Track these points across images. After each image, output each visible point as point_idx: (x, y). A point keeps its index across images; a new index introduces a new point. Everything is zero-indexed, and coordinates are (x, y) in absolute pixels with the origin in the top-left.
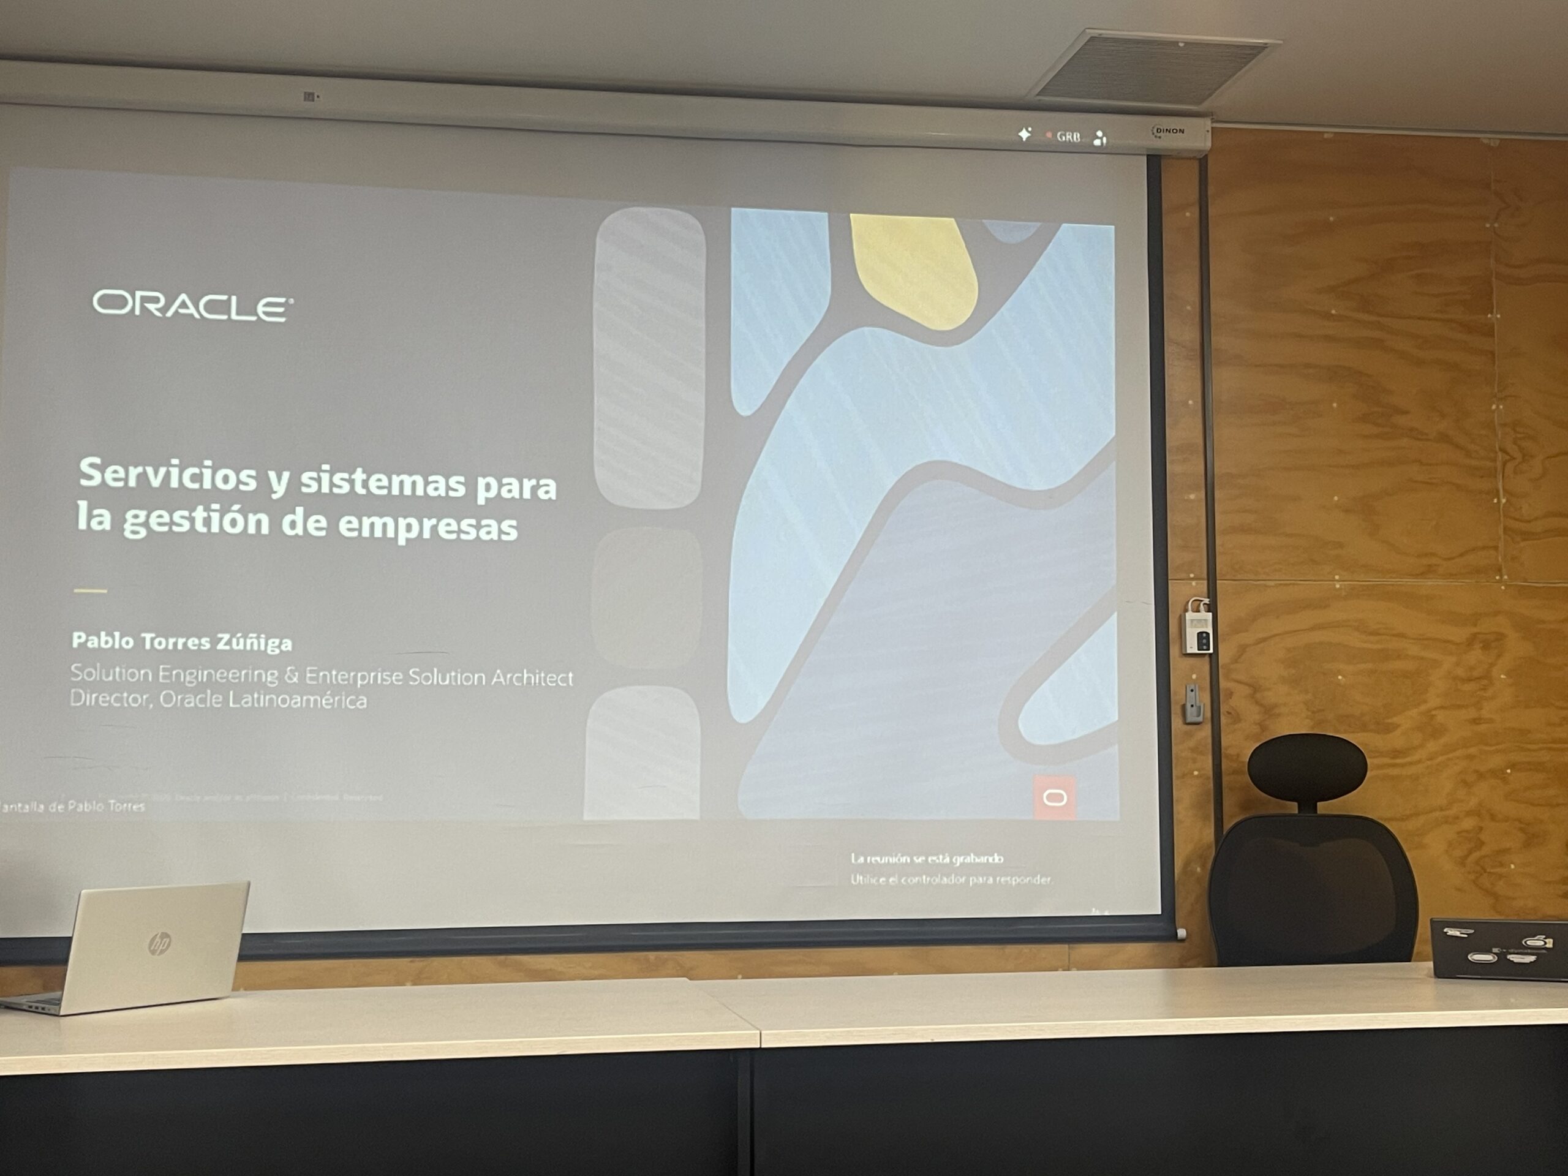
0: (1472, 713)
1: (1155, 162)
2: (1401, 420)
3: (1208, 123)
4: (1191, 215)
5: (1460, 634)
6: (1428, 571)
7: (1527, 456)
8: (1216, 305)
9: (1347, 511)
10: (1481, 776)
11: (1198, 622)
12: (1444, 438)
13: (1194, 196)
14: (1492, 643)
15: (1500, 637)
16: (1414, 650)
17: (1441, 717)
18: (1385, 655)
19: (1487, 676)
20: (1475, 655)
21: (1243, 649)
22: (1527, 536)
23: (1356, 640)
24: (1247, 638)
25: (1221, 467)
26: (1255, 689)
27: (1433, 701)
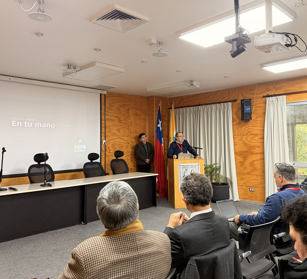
0: (127, 150)
1: (101, 94)
2: (122, 121)
3: (106, 91)
4: (104, 100)
5: (126, 142)
6: (123, 136)
7: (132, 125)
8: (106, 109)
9: (117, 130)
10: (127, 156)
11: (104, 141)
12: (125, 123)
13: (104, 98)
14: (128, 143)
15: (129, 142)
16: (122, 144)
17: (124, 150)
18: (120, 144)
19: (128, 146)
20: (127, 144)
21: (108, 144)
22: (132, 133)
23: (117, 143)
24: (108, 143)
25: (106, 126)
26: (109, 148)
27: (124, 148)
